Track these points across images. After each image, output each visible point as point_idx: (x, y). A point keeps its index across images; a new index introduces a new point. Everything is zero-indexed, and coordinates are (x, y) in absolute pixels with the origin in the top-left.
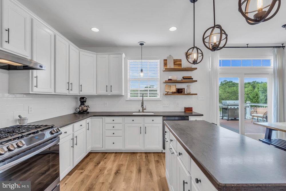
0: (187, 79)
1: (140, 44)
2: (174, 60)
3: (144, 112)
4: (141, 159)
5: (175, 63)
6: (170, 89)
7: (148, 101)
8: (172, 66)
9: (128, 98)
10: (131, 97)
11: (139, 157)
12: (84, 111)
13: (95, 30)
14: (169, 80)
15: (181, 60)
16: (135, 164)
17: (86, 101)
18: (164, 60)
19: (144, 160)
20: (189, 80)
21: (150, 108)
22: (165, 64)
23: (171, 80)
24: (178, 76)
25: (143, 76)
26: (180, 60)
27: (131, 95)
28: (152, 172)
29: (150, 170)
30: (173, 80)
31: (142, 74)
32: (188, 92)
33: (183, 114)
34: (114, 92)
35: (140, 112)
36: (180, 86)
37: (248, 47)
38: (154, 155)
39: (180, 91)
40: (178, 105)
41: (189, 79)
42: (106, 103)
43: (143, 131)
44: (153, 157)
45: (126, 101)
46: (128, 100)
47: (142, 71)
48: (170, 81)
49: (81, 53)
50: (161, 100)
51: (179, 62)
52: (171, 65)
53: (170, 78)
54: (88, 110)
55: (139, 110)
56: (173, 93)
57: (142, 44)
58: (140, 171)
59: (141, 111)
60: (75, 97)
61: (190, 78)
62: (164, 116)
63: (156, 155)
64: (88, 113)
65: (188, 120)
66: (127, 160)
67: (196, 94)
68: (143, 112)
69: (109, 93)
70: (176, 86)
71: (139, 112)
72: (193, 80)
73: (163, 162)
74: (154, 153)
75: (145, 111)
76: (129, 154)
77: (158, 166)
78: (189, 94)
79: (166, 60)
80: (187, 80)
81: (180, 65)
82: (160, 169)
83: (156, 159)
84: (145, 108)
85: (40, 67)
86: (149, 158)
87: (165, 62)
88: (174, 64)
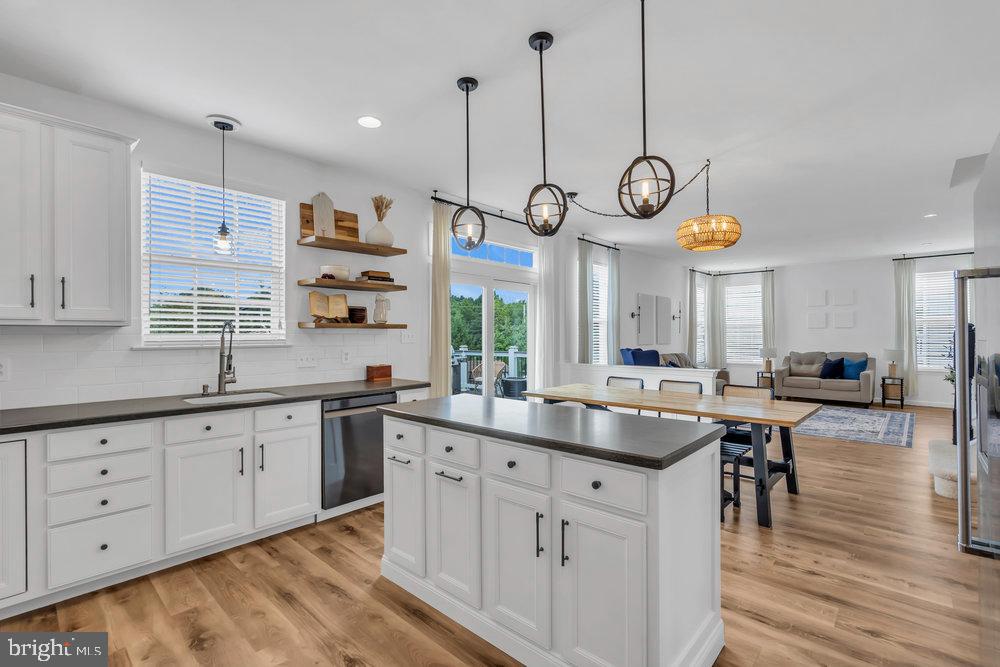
0: (377, 279)
1: (217, 124)
2: (336, 212)
3: (226, 394)
4: (255, 565)
5: (340, 224)
6: (328, 310)
8: (332, 233)
9: (144, 339)
10: (155, 333)
11: (242, 562)
14: (325, 276)
15: (356, 216)
16: (250, 588)
18: (303, 206)
19: (275, 564)
20: (380, 281)
21: (249, 376)
22: (307, 221)
23: (331, 277)
24: (350, 266)
25: (229, 253)
26: (354, 218)
27: (153, 326)
28: (333, 582)
29: (322, 580)
30: (340, 281)
31: (223, 245)
32: (381, 318)
33: (362, 388)
34: (77, 312)
35: (209, 395)
36: (357, 299)
37: (501, 217)
38: (295, 540)
39: (356, 316)
40: (346, 359)
41: (384, 279)
43: (252, 461)
44: (296, 544)
45: (132, 349)
46: (142, 346)
47: (224, 231)
48: (329, 281)
50: (288, 343)
51: (351, 221)
52: (325, 227)
53: (326, 269)
55: (205, 387)
56: (335, 322)
57: (224, 126)
58: (287, 597)
59: (214, 388)
61: (386, 278)
62: (324, 400)
63: (301, 535)
65: (395, 402)
66: (199, 590)
67: (405, 327)
68: (222, 392)
69: (47, 315)
70: (348, 299)
71: (203, 395)
72: (396, 283)
73: (342, 546)
74: (288, 533)
75: (229, 388)
76: (190, 571)
77: (338, 562)
78: (382, 326)
79: (310, 207)
81: (354, 232)
82: (350, 566)
83: (315, 545)
86: (282, 552)
87: (307, 212)
88: (337, 227)
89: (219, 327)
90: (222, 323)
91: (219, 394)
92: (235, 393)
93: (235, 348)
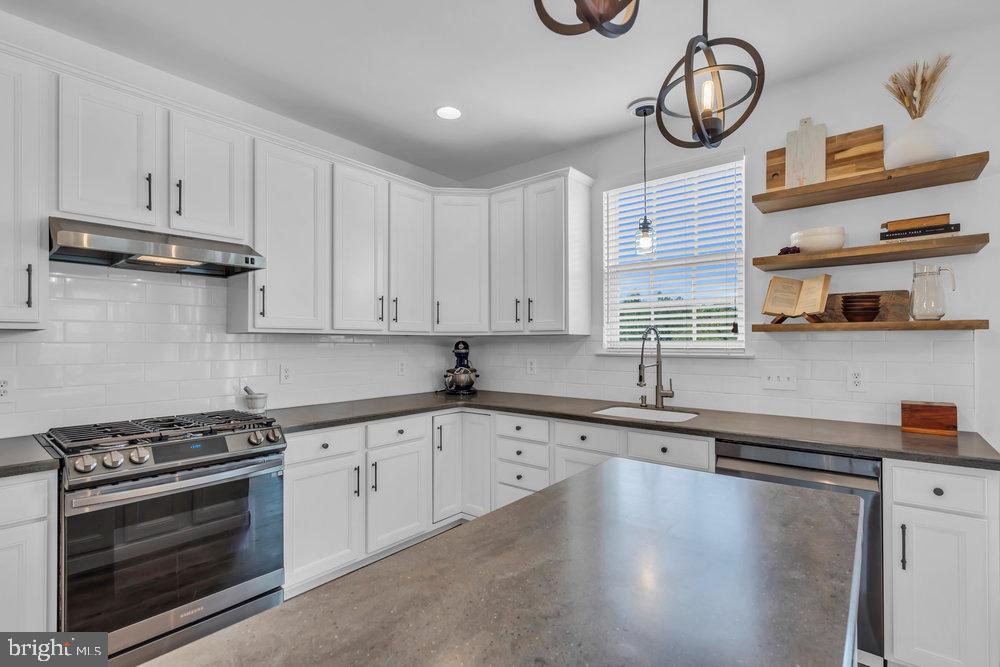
0: (908, 233)
1: (638, 111)
2: (829, 141)
3: (663, 408)
5: (838, 157)
6: (794, 303)
7: (678, 358)
8: (819, 177)
9: (607, 347)
10: (621, 340)
12: (458, 388)
13: (449, 113)
14: (785, 251)
15: (880, 129)
17: (467, 354)
18: (771, 155)
21: (695, 392)
22: (775, 174)
23: (796, 250)
24: (851, 224)
26: (877, 133)
27: (622, 333)
31: (644, 243)
34: (542, 323)
35: (646, 407)
39: (859, 311)
42: (531, 364)
45: (598, 355)
46: (605, 353)
47: (644, 227)
48: (792, 260)
49: (440, 199)
50: (749, 354)
51: (869, 142)
52: (805, 172)
53: (795, 240)
54: (471, 383)
55: (644, 398)
56: (810, 321)
57: (644, 111)
59: (651, 401)
60: (440, 341)
61: (940, 226)
62: (721, 439)
64: (474, 393)
67: (983, 324)
68: (659, 407)
69: (525, 328)
70: (832, 280)
71: (641, 407)
72: (963, 233)
75: (667, 402)
79: (782, 152)
80: (908, 239)
81: (875, 157)
84: (666, 387)
85: (247, 262)
87: (775, 161)
88: (832, 163)
89: (640, 333)
90: (644, 330)
91: (656, 408)
92: (672, 409)
93: (647, 356)
